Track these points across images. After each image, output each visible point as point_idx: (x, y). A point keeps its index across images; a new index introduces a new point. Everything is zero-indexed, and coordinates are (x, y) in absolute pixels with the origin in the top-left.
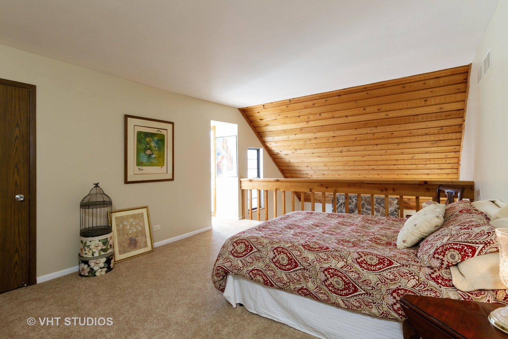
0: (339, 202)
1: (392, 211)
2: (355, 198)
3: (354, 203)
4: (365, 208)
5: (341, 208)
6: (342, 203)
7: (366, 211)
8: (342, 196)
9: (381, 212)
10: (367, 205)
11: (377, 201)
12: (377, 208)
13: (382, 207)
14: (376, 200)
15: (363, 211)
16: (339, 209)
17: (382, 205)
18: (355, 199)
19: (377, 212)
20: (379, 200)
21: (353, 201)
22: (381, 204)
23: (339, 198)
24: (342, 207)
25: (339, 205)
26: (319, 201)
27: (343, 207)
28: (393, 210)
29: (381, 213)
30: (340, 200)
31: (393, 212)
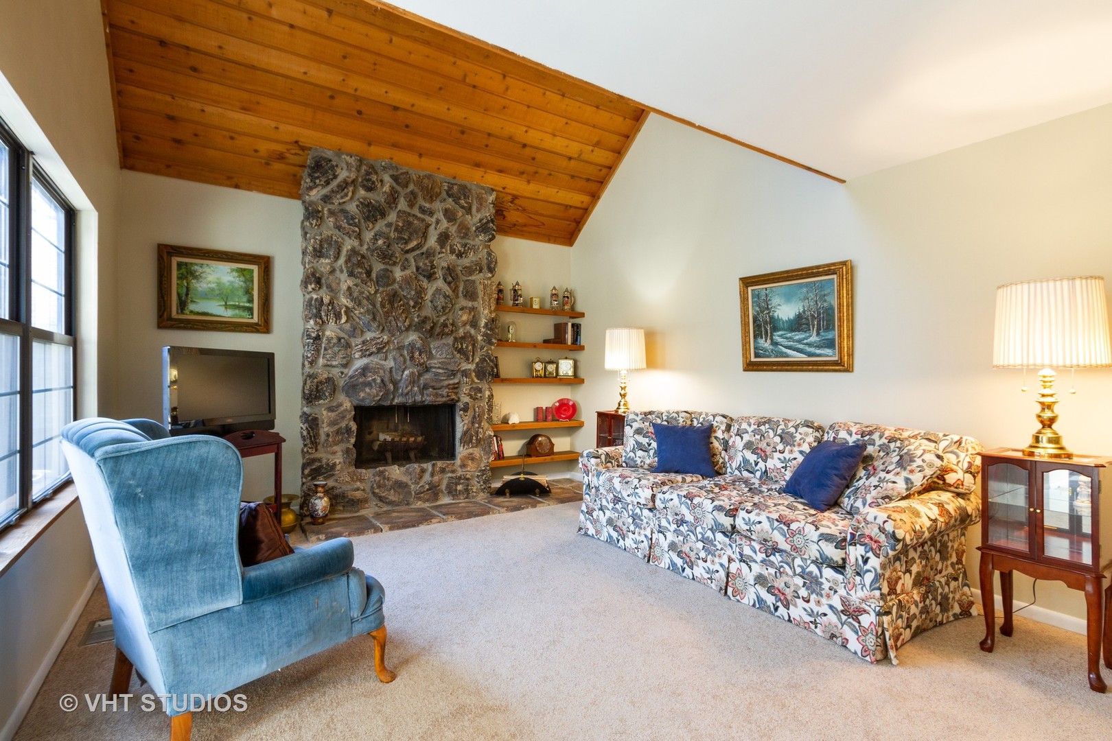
0: (335, 177)
1: (485, 221)
2: (391, 172)
3: (386, 188)
4: (417, 206)
5: (342, 198)
6: (349, 180)
7: (419, 215)
8: (348, 158)
9: (459, 221)
10: (424, 198)
11: (450, 188)
12: (449, 208)
13: (463, 207)
14: (446, 188)
15: (414, 215)
16: (336, 202)
17: (462, 202)
18: (392, 176)
19: (448, 222)
20: (455, 187)
21: (382, 181)
22: (460, 199)
23: (334, 163)
24: (346, 195)
25: (339, 186)
26: (229, 178)
27: (350, 194)
28: (486, 217)
29: (459, 226)
30: (338, 171)
31: (488, 222)
